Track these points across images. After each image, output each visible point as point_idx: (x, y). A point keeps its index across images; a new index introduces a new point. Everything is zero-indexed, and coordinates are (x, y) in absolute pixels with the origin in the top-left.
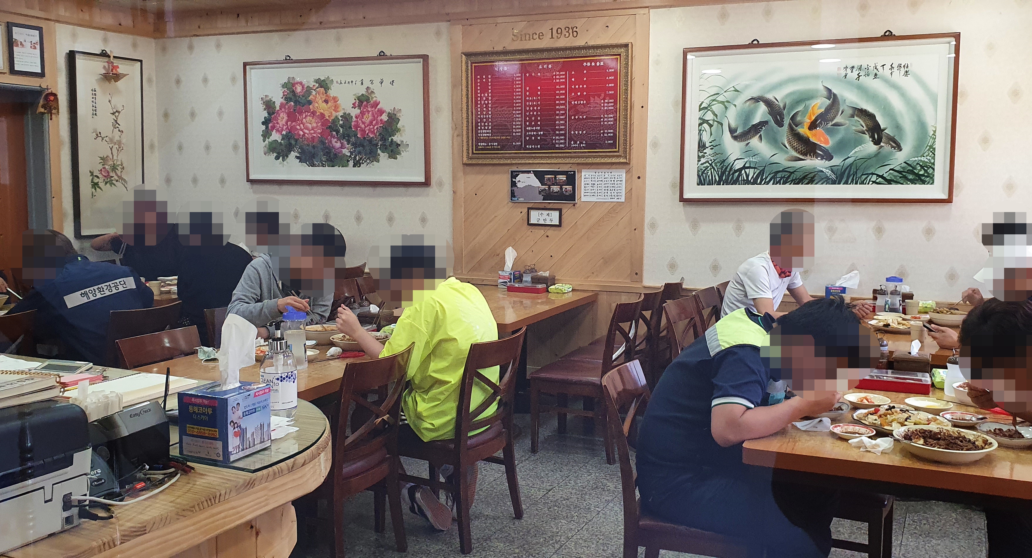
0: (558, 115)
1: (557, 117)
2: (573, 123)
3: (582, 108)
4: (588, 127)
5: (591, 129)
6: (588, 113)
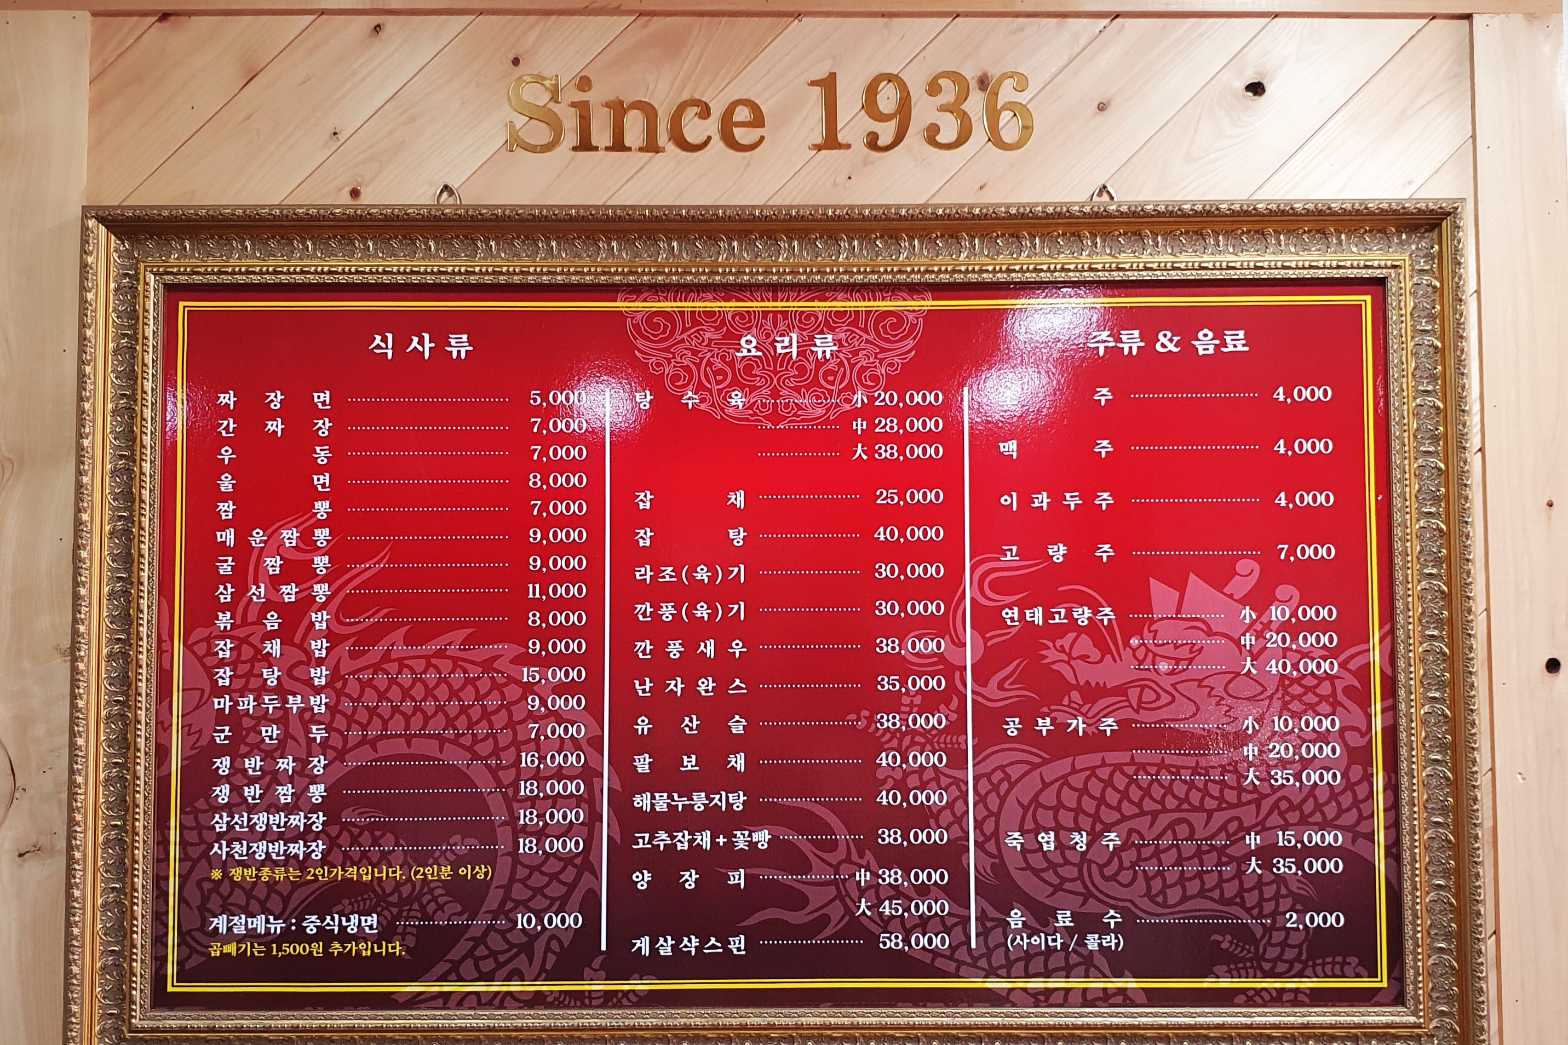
0: (892, 703)
1: (888, 721)
2: (1015, 772)
3: (1084, 658)
4: (1139, 805)
5: (1164, 820)
6: (1133, 694)
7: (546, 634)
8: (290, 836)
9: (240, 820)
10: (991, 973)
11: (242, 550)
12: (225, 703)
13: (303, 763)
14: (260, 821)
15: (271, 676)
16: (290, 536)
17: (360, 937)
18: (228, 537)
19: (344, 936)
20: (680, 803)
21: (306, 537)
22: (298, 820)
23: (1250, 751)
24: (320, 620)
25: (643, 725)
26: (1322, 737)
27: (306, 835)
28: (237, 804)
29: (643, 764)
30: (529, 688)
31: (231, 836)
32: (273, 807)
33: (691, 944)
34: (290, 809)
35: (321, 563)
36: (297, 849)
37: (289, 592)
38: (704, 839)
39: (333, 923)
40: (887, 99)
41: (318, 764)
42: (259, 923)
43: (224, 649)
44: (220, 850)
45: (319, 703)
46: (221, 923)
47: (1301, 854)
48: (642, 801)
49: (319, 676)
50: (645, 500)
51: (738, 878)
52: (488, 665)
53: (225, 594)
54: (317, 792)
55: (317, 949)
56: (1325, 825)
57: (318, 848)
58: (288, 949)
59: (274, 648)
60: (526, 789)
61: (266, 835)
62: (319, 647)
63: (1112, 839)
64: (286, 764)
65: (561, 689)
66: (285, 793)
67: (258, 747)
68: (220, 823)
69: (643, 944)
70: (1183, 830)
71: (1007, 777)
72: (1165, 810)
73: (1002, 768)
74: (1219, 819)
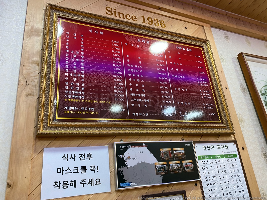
0: (162, 85)
1: (161, 87)
2: (177, 94)
3: (182, 82)
4: (191, 99)
5: (194, 101)
6: (188, 86)
7: (116, 71)
8: (79, 95)
9: (70, 92)
10: (179, 120)
11: (70, 53)
12: (67, 74)
13: (80, 85)
14: (73, 92)
15: (75, 71)
16: (78, 53)
17: (91, 111)
18: (68, 51)
19: (88, 111)
20: (137, 95)
21: (80, 53)
22: (80, 93)
23: (201, 94)
24: (83, 64)
25: (131, 84)
26: (208, 93)
27: (81, 95)
28: (69, 89)
29: (131, 89)
30: (114, 78)
31: (68, 94)
32: (76, 90)
33: (141, 114)
34: (78, 91)
35: (82, 57)
36: (80, 97)
37: (78, 60)
38: (141, 100)
39: (86, 109)
40: (150, 20)
41: (83, 85)
42: (73, 108)
43: (67, 66)
44: (66, 96)
45: (83, 76)
46: (66, 108)
47: (209, 106)
48: (132, 94)
49: (83, 72)
50: (128, 56)
51: (146, 106)
52: (108, 74)
53: (67, 59)
54: (83, 89)
55: (84, 113)
56: (210, 103)
57: (83, 97)
58: (79, 112)
59: (75, 67)
60: (115, 91)
61: (75, 94)
62: (83, 68)
63: (189, 103)
64: (78, 84)
65: (119, 78)
66: (78, 88)
67: (73, 81)
68: (66, 92)
69: (134, 114)
70: (196, 103)
71: (176, 95)
72: (194, 100)
73: (176, 94)
74: (200, 101)
